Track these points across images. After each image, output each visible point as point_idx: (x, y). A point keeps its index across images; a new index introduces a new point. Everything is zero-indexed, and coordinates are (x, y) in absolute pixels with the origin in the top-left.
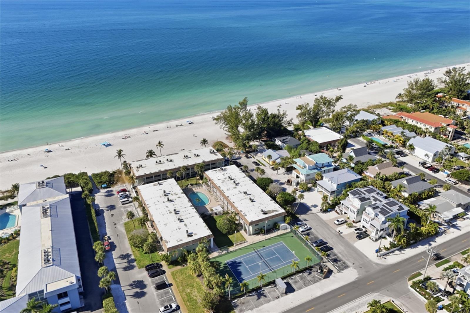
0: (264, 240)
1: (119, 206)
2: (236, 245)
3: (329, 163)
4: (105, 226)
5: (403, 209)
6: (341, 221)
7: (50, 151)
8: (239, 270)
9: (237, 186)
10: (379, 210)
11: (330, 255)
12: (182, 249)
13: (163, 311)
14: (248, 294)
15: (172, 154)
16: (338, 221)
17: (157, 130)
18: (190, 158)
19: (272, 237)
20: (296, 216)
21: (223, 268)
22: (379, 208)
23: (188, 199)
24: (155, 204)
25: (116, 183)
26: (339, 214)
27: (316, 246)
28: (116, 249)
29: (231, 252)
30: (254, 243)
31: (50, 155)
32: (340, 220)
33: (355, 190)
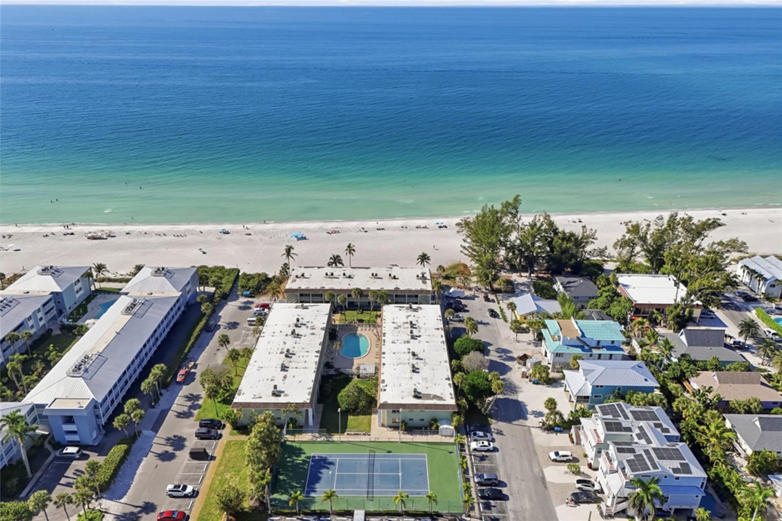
0: (398, 442)
1: (245, 326)
2: (348, 434)
3: (613, 342)
4: (205, 348)
5: (690, 472)
6: (564, 456)
7: (227, 233)
8: (321, 473)
9: (412, 341)
10: (631, 456)
11: (492, 508)
12: (253, 410)
13: (170, 491)
14: (302, 515)
15: (360, 268)
16: (557, 454)
17: (383, 229)
18: (382, 278)
19: (414, 441)
20: (488, 421)
21: (301, 462)
22: (635, 452)
23: (322, 340)
24: (274, 334)
25: (265, 294)
26: (573, 442)
27: (478, 483)
28: (192, 383)
29: (333, 442)
30: (377, 440)
31: (224, 237)
32: (561, 453)
33: (613, 405)
